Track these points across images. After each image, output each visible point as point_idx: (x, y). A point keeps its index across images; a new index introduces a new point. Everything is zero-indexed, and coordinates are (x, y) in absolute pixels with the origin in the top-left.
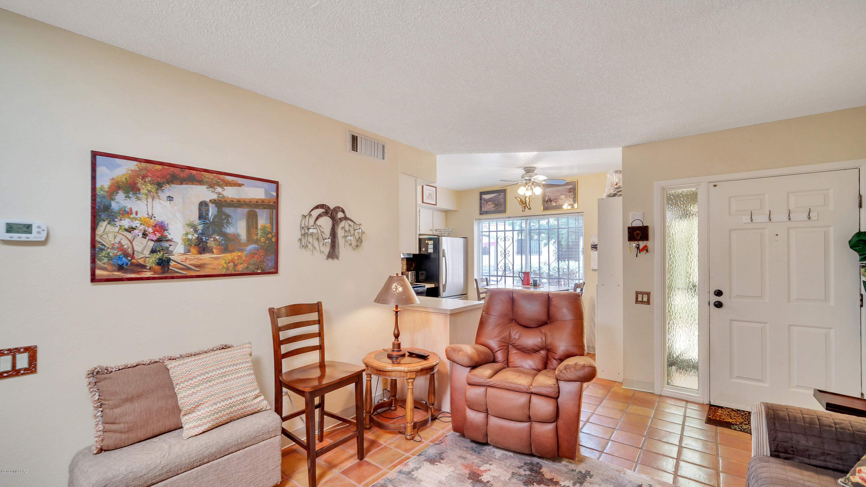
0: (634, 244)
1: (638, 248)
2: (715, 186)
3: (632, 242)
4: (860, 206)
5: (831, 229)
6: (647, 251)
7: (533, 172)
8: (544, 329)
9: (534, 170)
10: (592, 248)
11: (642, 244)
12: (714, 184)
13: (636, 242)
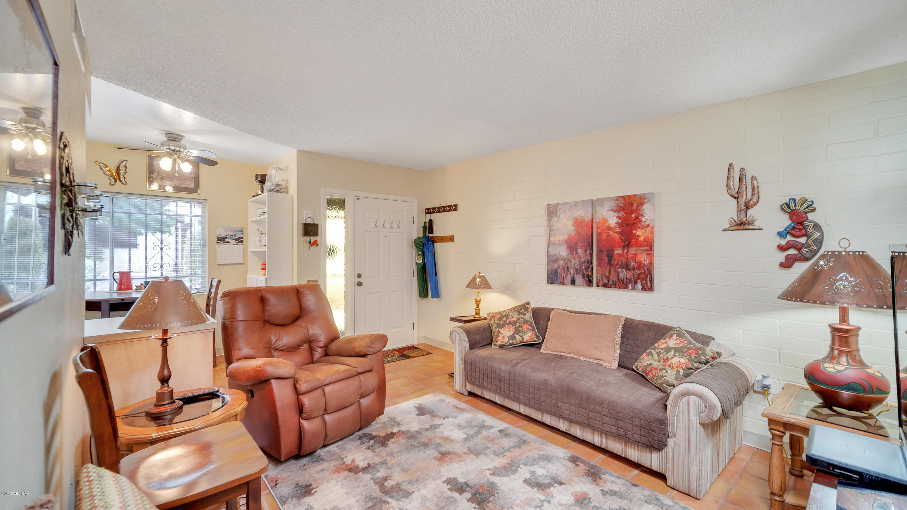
0: (307, 239)
1: (310, 242)
2: (358, 199)
3: (305, 237)
4: (413, 223)
5: (405, 234)
6: (317, 245)
7: (179, 141)
8: (300, 322)
9: (181, 140)
10: (217, 241)
11: (313, 239)
12: (358, 198)
13: (309, 237)
